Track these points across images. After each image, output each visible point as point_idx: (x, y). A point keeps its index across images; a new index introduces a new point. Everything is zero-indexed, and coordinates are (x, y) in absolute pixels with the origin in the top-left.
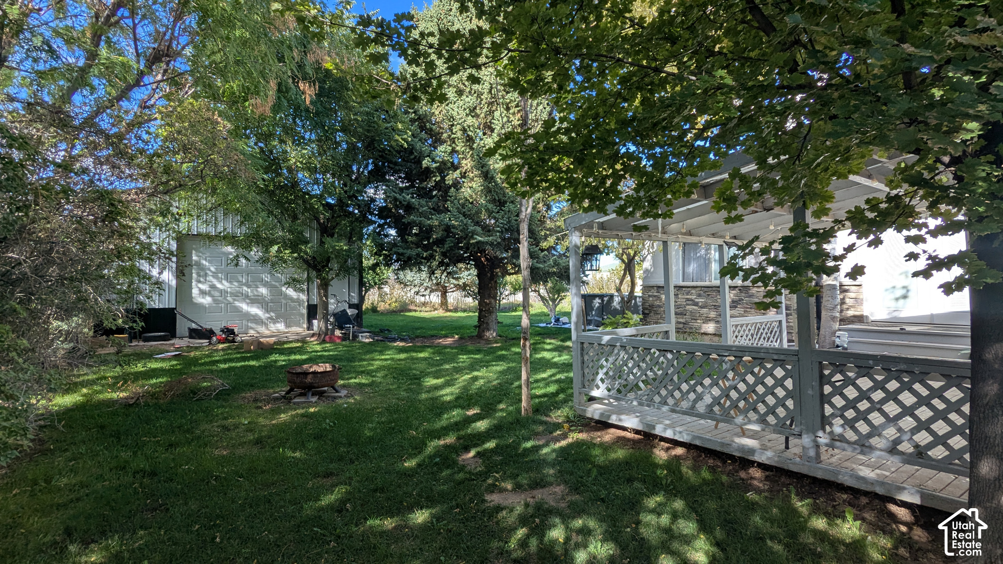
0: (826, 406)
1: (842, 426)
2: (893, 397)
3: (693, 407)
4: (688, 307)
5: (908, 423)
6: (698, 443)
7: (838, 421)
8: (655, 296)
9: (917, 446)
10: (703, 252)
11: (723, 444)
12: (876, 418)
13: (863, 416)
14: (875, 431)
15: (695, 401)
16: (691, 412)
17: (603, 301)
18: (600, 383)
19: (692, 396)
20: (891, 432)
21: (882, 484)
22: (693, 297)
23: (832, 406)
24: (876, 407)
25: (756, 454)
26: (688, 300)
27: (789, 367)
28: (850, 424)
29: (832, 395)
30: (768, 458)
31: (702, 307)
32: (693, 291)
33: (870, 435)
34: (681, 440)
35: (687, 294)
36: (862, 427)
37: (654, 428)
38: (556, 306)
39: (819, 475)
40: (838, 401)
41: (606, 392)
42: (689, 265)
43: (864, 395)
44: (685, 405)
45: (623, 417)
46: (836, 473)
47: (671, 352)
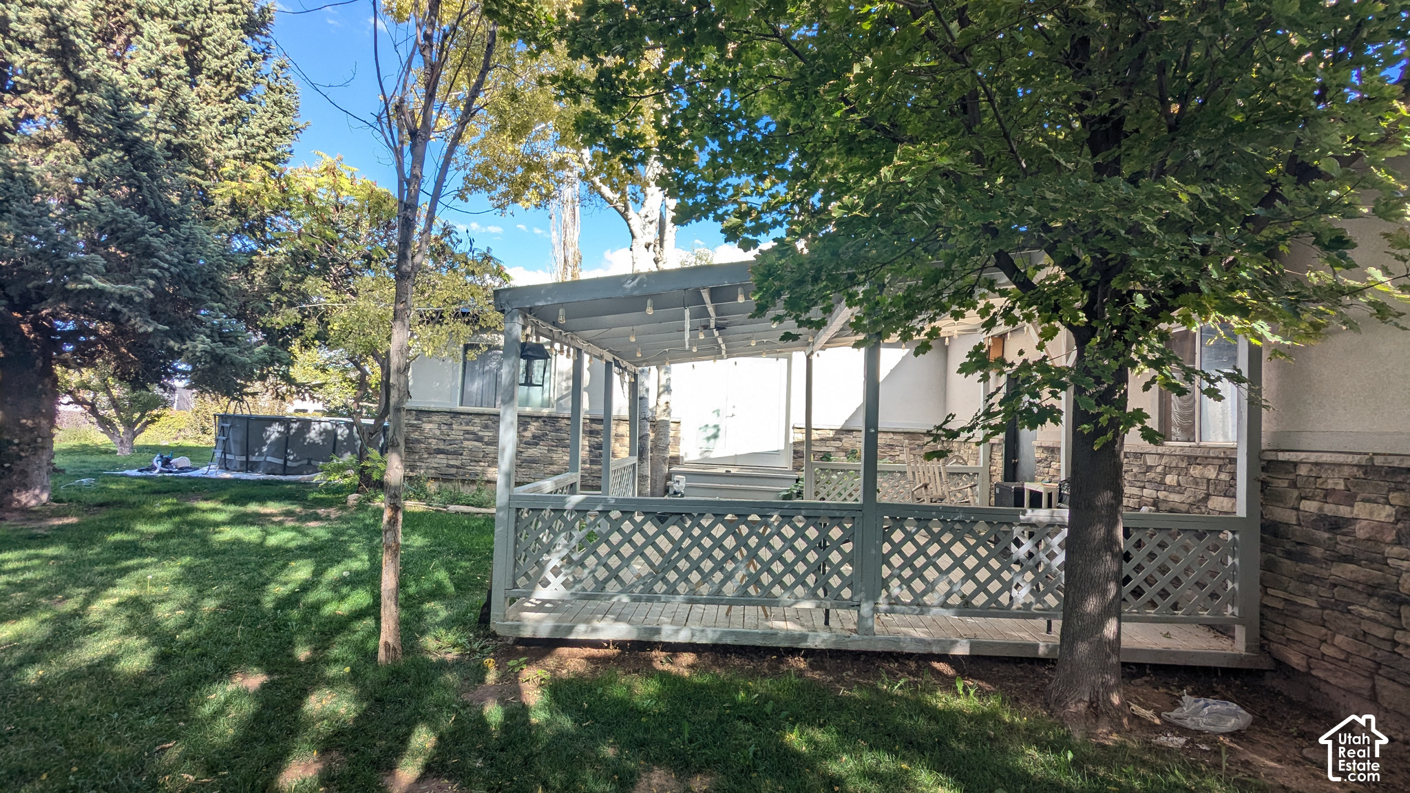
0: (884, 567)
1: (900, 586)
2: (945, 549)
3: (719, 592)
4: (466, 443)
5: (958, 574)
6: (729, 641)
7: (895, 582)
8: (412, 425)
9: (963, 596)
10: (494, 365)
11: (765, 636)
12: (930, 574)
13: (919, 573)
14: (930, 587)
15: (723, 582)
16: (716, 598)
17: (288, 428)
18: (549, 576)
19: (718, 577)
20: (943, 587)
21: (939, 642)
22: (476, 429)
23: (890, 566)
24: (931, 562)
25: (809, 640)
26: (467, 432)
27: (848, 526)
28: (907, 583)
29: (891, 553)
30: (824, 641)
31: (487, 444)
32: (477, 420)
33: (924, 593)
34: (704, 641)
35: (467, 424)
36: (918, 585)
37: (657, 631)
38: (135, 435)
39: (879, 648)
40: (896, 560)
41: (562, 590)
42: (473, 381)
43: (921, 551)
44: (705, 590)
45: (596, 624)
46: (897, 641)
47: (689, 515)
